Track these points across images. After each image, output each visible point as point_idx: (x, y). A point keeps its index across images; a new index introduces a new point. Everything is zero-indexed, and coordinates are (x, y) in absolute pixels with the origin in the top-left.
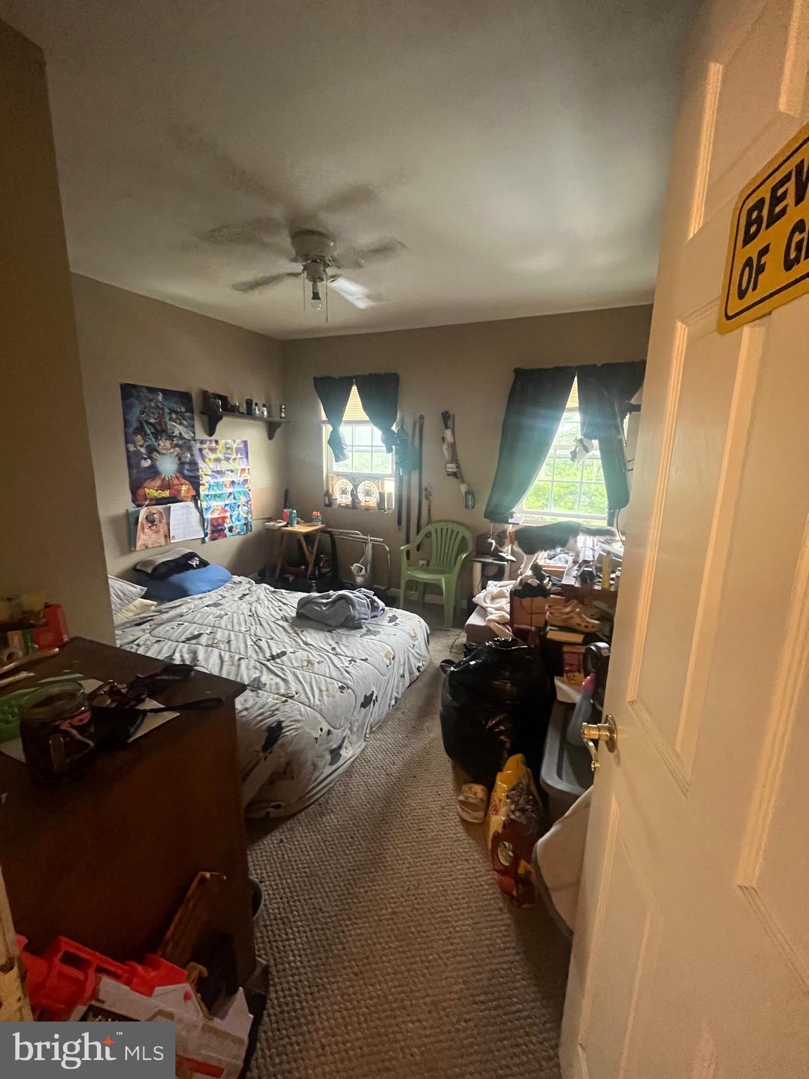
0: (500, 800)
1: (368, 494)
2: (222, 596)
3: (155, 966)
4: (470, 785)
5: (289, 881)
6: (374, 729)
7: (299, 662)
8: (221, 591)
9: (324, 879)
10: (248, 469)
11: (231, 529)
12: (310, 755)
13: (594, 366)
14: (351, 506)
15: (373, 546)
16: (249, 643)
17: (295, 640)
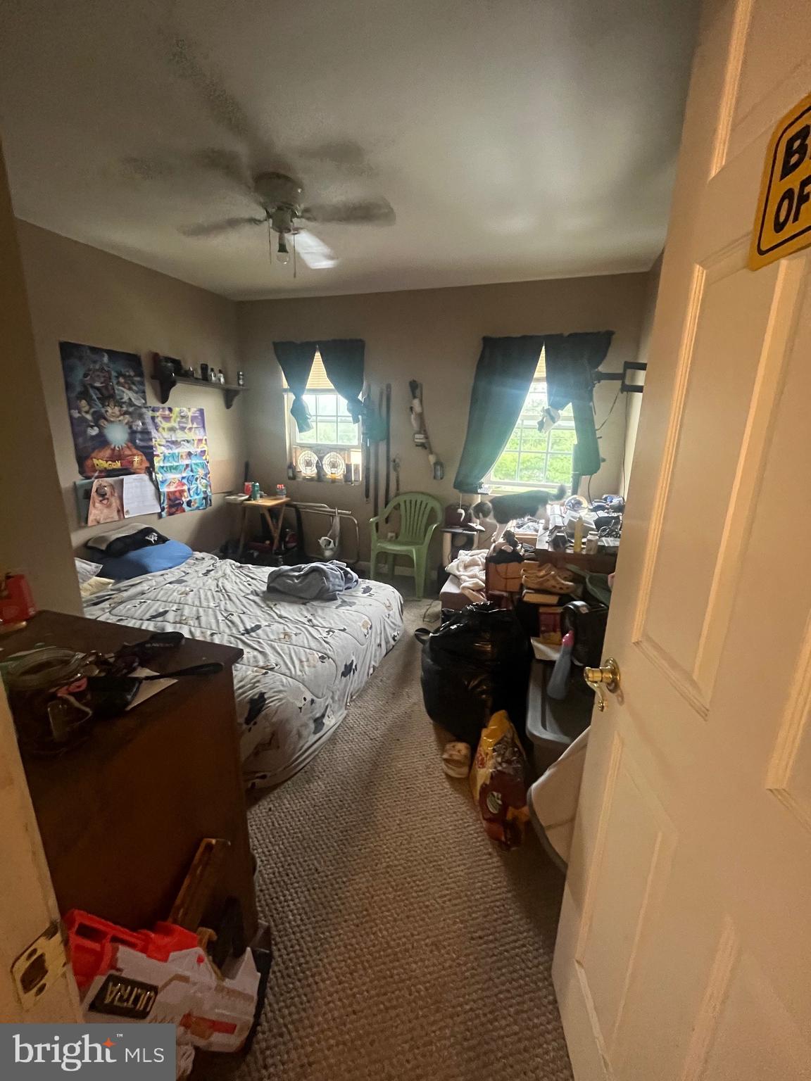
0: (487, 754)
1: (334, 466)
2: (184, 572)
3: (168, 932)
4: (453, 744)
5: (282, 846)
6: (354, 697)
7: (276, 634)
8: (183, 567)
9: (317, 841)
10: (206, 440)
11: (189, 503)
12: (295, 725)
13: (561, 336)
14: (316, 478)
15: (341, 519)
16: (220, 618)
17: (269, 614)
